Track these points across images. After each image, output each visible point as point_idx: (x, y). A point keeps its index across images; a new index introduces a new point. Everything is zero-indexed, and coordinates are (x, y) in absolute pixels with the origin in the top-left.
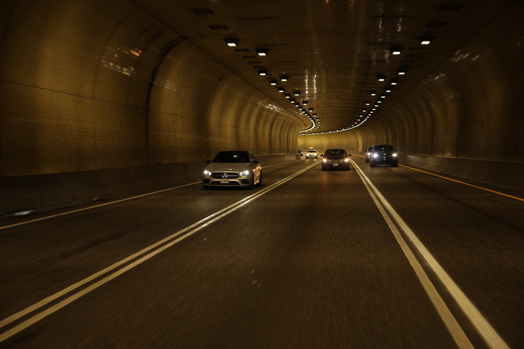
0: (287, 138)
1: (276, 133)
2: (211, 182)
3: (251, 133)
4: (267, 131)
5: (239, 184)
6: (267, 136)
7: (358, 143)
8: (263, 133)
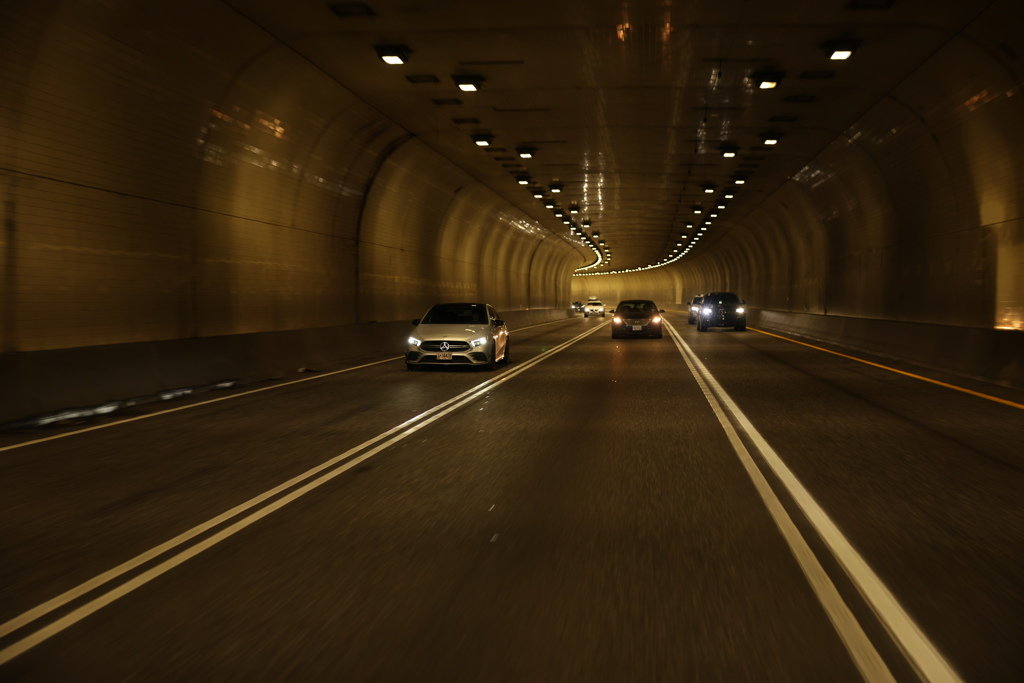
0: (556, 280)
1: (538, 273)
2: (420, 358)
3: (500, 274)
4: (523, 271)
5: (470, 361)
6: (523, 279)
7: (674, 290)
8: (518, 274)
